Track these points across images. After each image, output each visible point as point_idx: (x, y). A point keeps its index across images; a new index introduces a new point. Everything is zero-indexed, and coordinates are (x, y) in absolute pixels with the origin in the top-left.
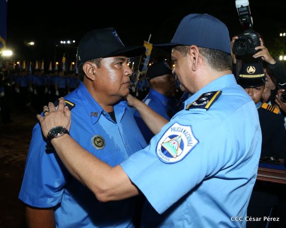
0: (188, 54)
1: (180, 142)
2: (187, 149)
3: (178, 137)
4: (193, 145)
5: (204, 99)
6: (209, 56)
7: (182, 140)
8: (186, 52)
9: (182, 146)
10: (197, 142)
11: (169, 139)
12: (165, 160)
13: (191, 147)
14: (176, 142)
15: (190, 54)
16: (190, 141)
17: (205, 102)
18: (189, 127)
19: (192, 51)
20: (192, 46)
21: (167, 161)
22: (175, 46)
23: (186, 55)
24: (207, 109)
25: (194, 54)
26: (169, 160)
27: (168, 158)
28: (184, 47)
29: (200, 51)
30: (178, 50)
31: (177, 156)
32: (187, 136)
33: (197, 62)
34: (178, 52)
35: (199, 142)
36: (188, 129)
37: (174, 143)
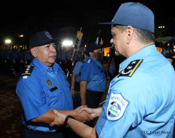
0: (124, 32)
1: (117, 106)
2: (123, 109)
3: (115, 103)
4: (126, 105)
5: (130, 68)
6: (139, 34)
7: (118, 104)
8: (123, 30)
9: (119, 108)
10: (128, 102)
11: (111, 105)
12: (112, 119)
13: (126, 107)
14: (115, 107)
15: (126, 32)
16: (123, 103)
17: (130, 71)
18: (120, 94)
19: (128, 30)
20: (129, 27)
21: (113, 120)
22: (115, 25)
23: (123, 32)
24: (130, 77)
25: (129, 32)
26: (114, 119)
27: (113, 118)
28: (122, 26)
29: (134, 31)
30: (117, 28)
31: (118, 115)
32: (120, 101)
33: (131, 38)
34: (117, 29)
35: (129, 102)
36: (119, 96)
37: (114, 108)
